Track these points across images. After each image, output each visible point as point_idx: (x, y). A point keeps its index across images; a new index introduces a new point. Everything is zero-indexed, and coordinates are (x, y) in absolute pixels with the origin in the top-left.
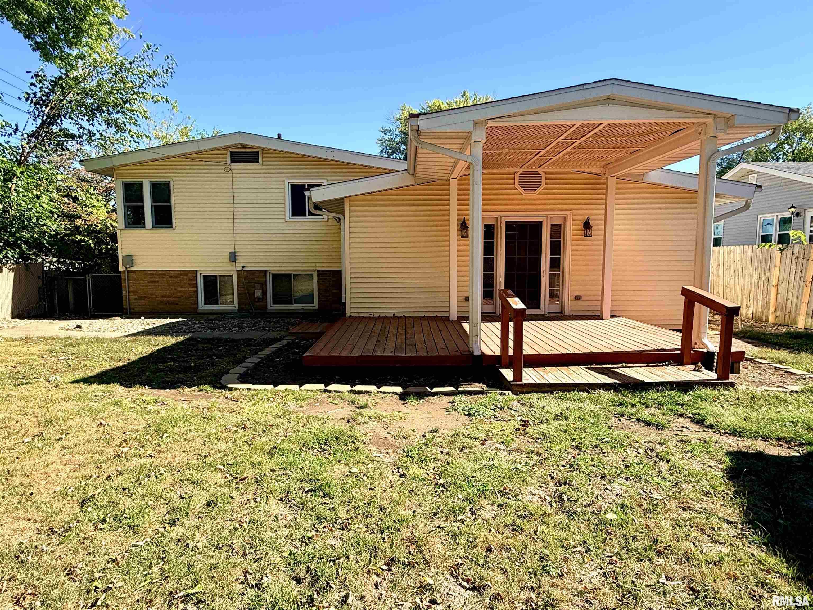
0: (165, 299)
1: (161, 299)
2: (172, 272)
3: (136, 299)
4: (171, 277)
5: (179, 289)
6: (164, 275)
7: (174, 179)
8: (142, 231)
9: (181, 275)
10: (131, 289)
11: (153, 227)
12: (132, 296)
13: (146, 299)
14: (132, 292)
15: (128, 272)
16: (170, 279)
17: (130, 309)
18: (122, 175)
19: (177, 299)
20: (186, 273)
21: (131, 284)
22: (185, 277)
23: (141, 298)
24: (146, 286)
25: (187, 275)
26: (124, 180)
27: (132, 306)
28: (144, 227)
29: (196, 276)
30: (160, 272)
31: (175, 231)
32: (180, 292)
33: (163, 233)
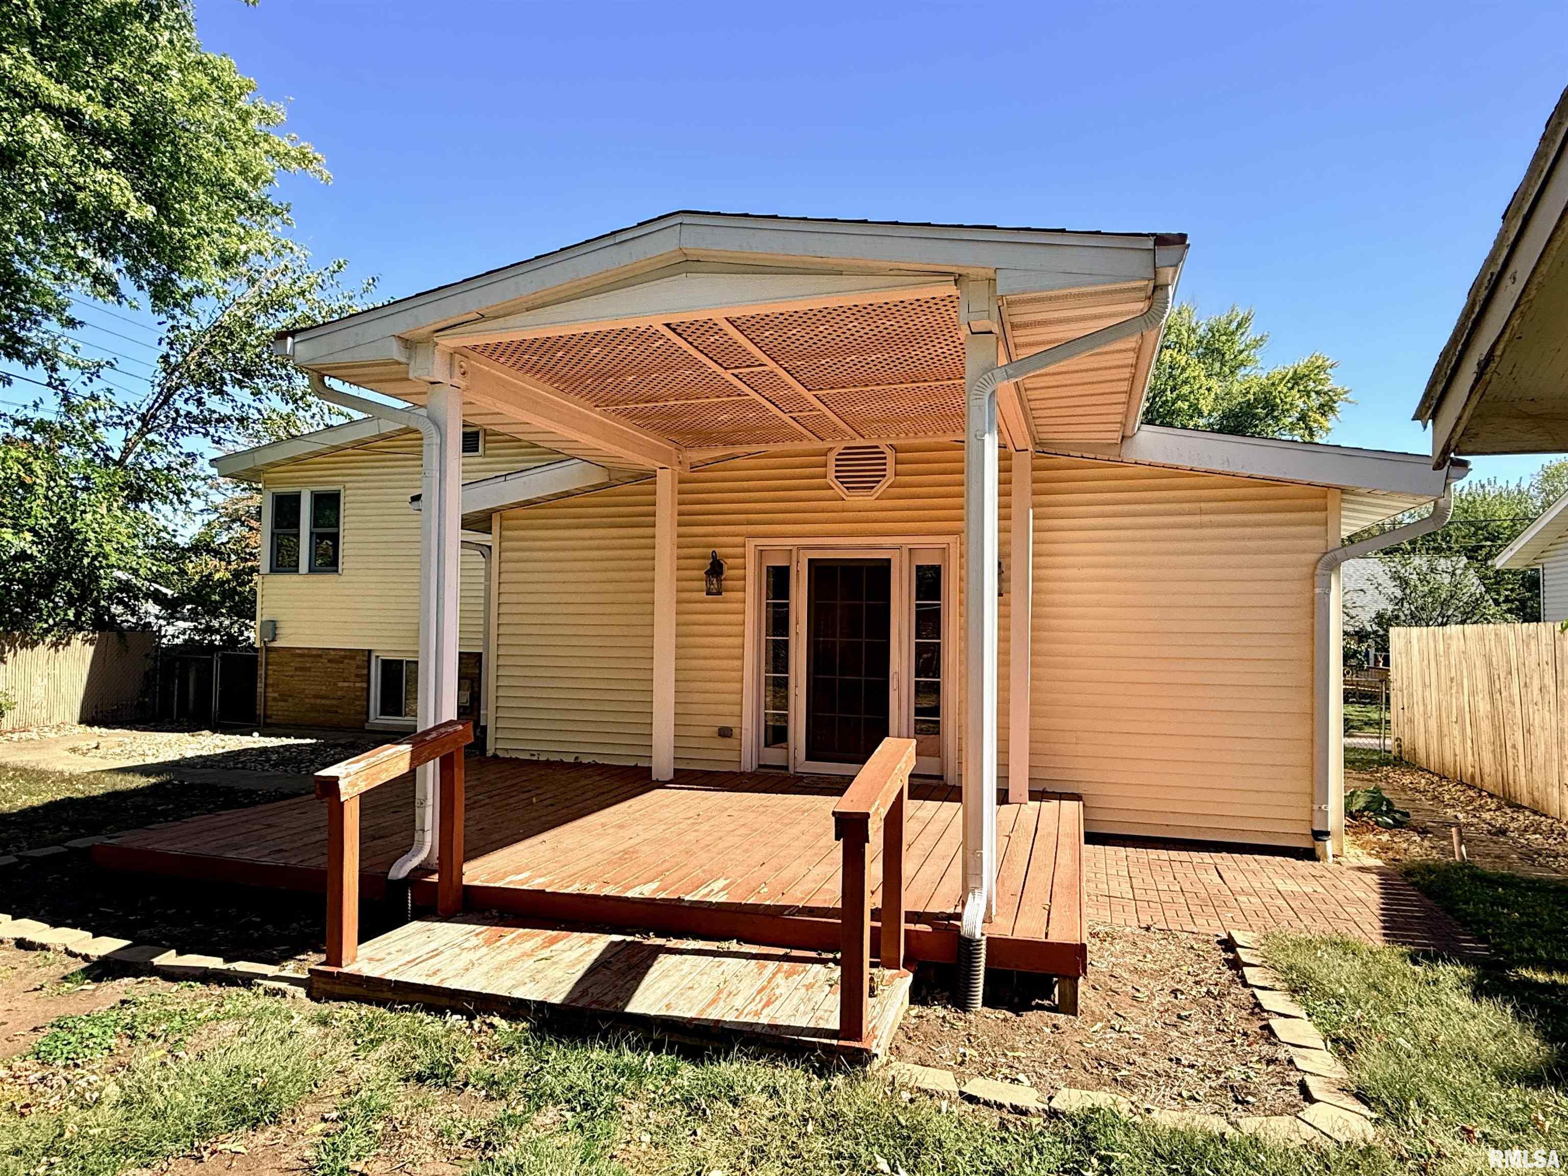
0: (318, 701)
1: (312, 701)
2: (332, 652)
3: (274, 699)
4: (330, 661)
5: (340, 684)
6: (320, 656)
7: (348, 485)
8: (294, 577)
9: (345, 657)
10: (270, 681)
11: (312, 570)
12: (271, 694)
13: (290, 699)
14: (272, 686)
15: (268, 650)
16: (329, 665)
17: (266, 716)
18: (273, 481)
19: (335, 702)
20: (351, 654)
21: (270, 672)
22: (352, 662)
23: (283, 697)
24: (292, 676)
25: (353, 658)
26: (274, 490)
27: (269, 713)
28: (297, 571)
29: (369, 662)
30: (314, 652)
31: (342, 579)
32: (342, 688)
33: (325, 581)
